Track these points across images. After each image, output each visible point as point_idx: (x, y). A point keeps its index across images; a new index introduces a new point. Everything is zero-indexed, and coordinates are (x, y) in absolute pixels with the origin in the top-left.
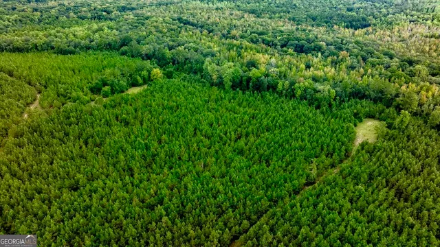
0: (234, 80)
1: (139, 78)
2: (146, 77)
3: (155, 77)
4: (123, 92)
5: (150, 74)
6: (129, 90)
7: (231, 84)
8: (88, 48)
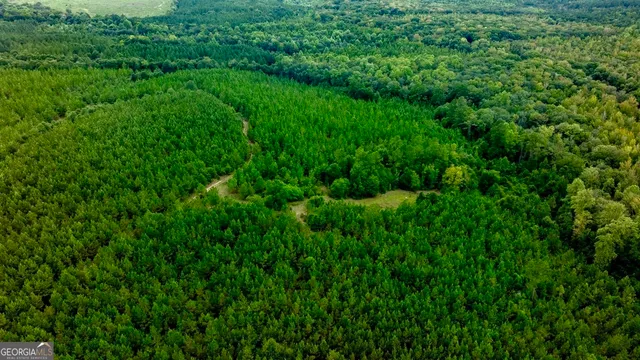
0: (627, 248)
1: (415, 176)
2: (433, 177)
3: (449, 182)
4: (370, 195)
5: (442, 171)
6: (388, 193)
7: (615, 255)
8: (395, 93)
